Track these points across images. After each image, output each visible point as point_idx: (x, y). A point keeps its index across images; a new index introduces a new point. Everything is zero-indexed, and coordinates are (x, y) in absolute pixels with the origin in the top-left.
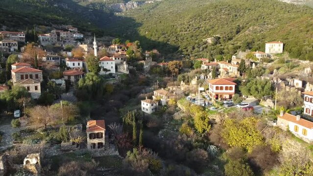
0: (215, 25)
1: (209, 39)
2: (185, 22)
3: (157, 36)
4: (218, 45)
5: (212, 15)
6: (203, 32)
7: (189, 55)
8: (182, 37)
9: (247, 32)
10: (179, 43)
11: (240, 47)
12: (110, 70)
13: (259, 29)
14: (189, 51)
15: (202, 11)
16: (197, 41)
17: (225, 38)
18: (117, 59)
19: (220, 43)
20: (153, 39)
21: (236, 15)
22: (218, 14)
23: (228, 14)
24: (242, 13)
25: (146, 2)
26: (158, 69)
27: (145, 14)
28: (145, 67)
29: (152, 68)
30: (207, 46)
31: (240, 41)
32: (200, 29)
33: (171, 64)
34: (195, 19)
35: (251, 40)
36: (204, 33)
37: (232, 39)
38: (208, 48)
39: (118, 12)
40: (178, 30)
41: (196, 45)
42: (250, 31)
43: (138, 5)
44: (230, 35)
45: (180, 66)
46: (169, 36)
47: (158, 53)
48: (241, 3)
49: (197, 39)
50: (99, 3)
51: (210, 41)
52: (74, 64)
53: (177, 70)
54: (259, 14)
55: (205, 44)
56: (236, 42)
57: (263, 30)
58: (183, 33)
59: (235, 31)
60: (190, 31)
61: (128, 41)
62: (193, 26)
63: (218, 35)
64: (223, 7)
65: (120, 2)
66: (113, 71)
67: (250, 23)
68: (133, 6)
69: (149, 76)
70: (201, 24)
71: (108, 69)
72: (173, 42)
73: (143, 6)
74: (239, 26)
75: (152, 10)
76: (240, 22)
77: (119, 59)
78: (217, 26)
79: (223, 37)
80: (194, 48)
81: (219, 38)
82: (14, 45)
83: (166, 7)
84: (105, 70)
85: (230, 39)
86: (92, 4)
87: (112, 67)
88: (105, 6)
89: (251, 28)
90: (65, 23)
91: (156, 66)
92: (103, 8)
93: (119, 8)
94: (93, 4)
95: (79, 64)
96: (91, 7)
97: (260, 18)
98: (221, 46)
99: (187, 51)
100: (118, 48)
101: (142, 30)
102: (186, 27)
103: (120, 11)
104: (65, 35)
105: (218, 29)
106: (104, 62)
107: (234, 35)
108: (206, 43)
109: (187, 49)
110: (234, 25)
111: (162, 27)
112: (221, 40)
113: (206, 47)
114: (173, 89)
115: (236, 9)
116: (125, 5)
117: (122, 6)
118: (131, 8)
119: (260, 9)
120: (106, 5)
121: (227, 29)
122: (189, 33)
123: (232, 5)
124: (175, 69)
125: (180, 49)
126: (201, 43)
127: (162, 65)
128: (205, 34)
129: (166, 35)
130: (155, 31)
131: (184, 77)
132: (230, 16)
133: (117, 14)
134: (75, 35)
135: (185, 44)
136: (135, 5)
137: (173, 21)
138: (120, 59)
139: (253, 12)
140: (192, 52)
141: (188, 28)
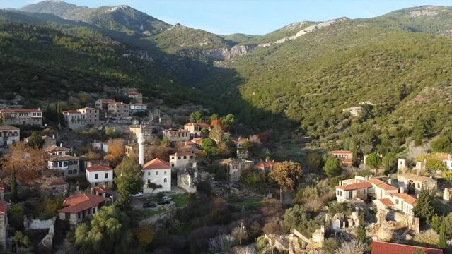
0: (364, 83)
1: (354, 109)
2: (314, 77)
3: (268, 100)
4: (370, 121)
5: (358, 67)
6: (343, 95)
7: (318, 138)
8: (308, 103)
9: (420, 98)
10: (304, 112)
11: (410, 132)
12: (160, 186)
13: (439, 92)
14: (318, 129)
15: (342, 59)
16: (333, 111)
17: (381, 108)
18: (182, 157)
19: (373, 117)
20: (261, 105)
21: (398, 67)
22: (369, 65)
23: (386, 66)
24: (408, 64)
25: (260, 46)
26: (255, 177)
27: (255, 64)
28: (232, 171)
29: (244, 173)
30: (350, 122)
31: (409, 116)
32: (339, 89)
33: (278, 169)
34: (331, 73)
35: (429, 116)
36: (345, 97)
37: (394, 109)
38: (352, 125)
39: (219, 61)
40: (303, 90)
41: (331, 120)
42: (424, 96)
43: (247, 50)
44: (390, 102)
45: (296, 173)
46: (287, 99)
47: (259, 142)
48: (406, 47)
49: (334, 106)
50: (193, 49)
51: (355, 112)
52: (97, 176)
53: (289, 181)
54: (438, 64)
55: (347, 118)
56: (401, 118)
57: (447, 96)
58: (311, 95)
59: (397, 94)
60: (321, 92)
61: (215, 115)
62: (327, 84)
63: (369, 103)
64: (377, 54)
65: (222, 47)
66: (167, 187)
67: (424, 81)
68: (241, 51)
69: (237, 191)
70: (340, 80)
71: (158, 184)
72: (293, 111)
73: (255, 51)
74: (404, 85)
75: (268, 57)
76: (407, 79)
77: (185, 158)
78: (367, 83)
79: (378, 106)
80: (327, 125)
81: (371, 107)
82: (13, 135)
83: (288, 53)
84: (153, 186)
85: (391, 109)
86: (183, 50)
87: (165, 180)
88: (202, 54)
89: (426, 90)
90: (128, 85)
91: (252, 170)
92: (199, 56)
93: (221, 55)
94: (185, 51)
95: (106, 176)
96: (182, 55)
97: (439, 72)
98: (375, 123)
99: (315, 129)
100: (196, 129)
101: (248, 88)
102: (316, 85)
103: (221, 59)
104: (115, 109)
105: (369, 90)
106: (152, 171)
107: (396, 101)
108: (348, 116)
109: (315, 126)
110: (397, 85)
111: (278, 85)
112: (375, 111)
113: (349, 124)
114: (273, 242)
115: (398, 56)
116: (230, 50)
117: (224, 52)
118: (238, 55)
119: (438, 57)
120: (203, 52)
121: (384, 91)
122: (320, 96)
123: (391, 50)
124: (287, 179)
125: (303, 126)
126: (340, 116)
127: (263, 168)
128: (347, 98)
129: (283, 97)
130: (266, 91)
131: (298, 214)
132: (388, 67)
133: (218, 63)
134: (132, 107)
135: (312, 115)
136: (244, 49)
137: (295, 75)
138: (188, 157)
139: (427, 61)
140: (323, 131)
141: (319, 87)
